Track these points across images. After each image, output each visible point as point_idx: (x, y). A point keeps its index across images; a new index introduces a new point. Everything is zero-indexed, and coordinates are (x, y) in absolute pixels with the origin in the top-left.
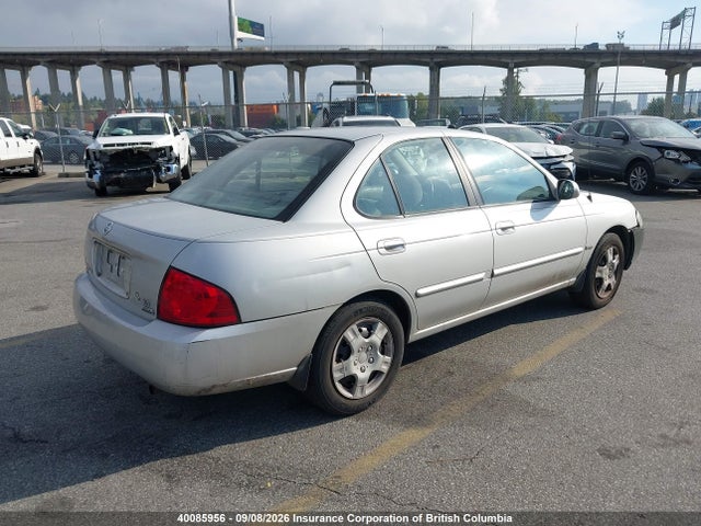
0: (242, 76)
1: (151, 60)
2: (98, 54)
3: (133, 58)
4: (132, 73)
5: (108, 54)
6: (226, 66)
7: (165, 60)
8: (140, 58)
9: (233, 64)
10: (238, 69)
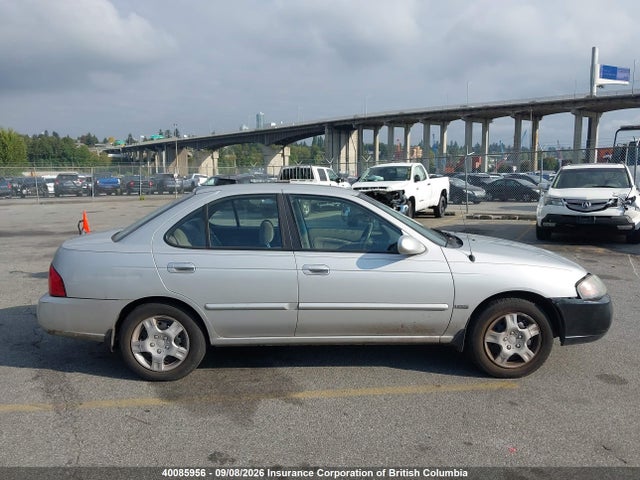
0: (597, 122)
1: (508, 112)
2: (464, 111)
3: (493, 112)
4: (490, 125)
5: (471, 110)
6: (579, 114)
7: (520, 111)
8: (498, 111)
9: (588, 110)
10: (594, 115)
